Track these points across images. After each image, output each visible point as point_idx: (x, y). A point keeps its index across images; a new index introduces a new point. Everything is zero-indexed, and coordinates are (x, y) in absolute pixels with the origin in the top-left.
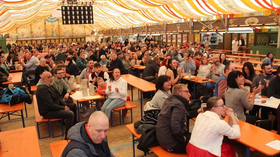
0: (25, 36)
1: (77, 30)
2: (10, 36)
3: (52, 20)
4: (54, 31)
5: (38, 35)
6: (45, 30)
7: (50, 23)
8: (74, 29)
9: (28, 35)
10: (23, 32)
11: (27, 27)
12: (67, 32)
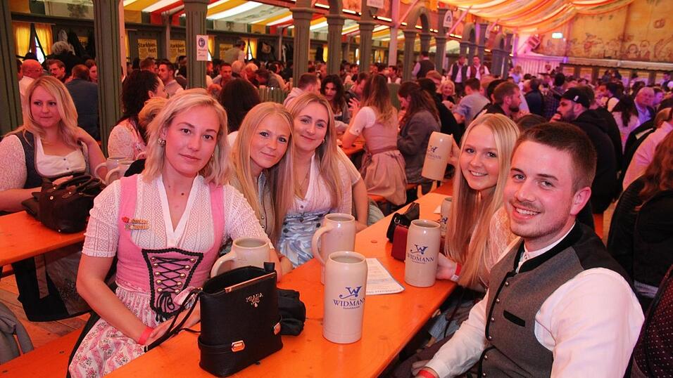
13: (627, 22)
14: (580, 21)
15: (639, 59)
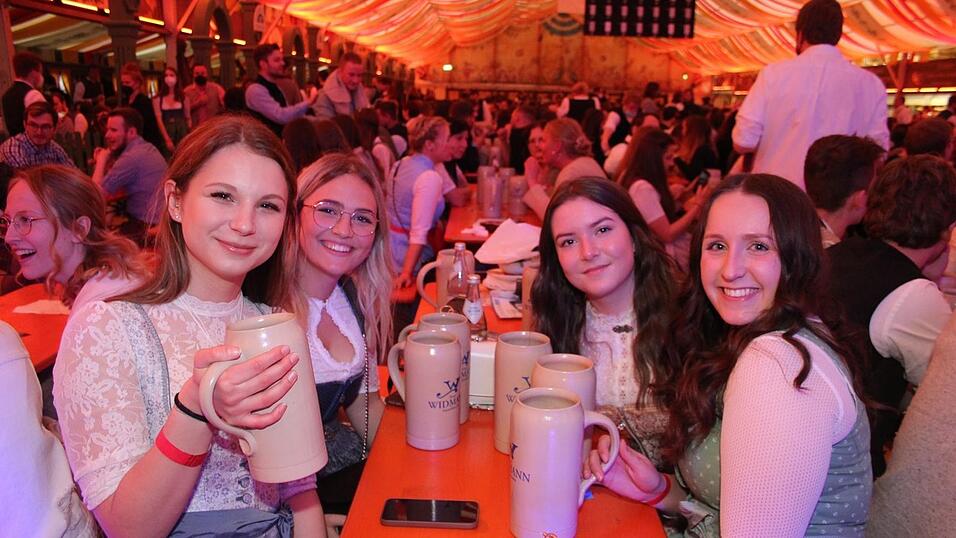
0: (474, 75)
1: (644, 68)
2: (431, 72)
3: (566, 29)
4: (566, 64)
5: (515, 77)
6: (537, 61)
7: (555, 39)
8: (632, 62)
9: (482, 74)
10: (469, 61)
11: (482, 48)
12: (608, 73)
13: (496, 52)
14: (458, 52)
15: (509, 82)
